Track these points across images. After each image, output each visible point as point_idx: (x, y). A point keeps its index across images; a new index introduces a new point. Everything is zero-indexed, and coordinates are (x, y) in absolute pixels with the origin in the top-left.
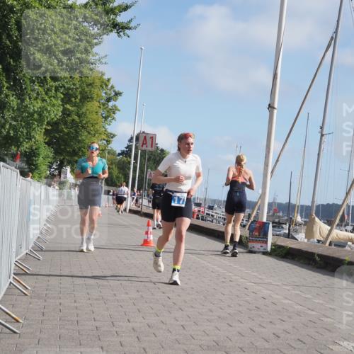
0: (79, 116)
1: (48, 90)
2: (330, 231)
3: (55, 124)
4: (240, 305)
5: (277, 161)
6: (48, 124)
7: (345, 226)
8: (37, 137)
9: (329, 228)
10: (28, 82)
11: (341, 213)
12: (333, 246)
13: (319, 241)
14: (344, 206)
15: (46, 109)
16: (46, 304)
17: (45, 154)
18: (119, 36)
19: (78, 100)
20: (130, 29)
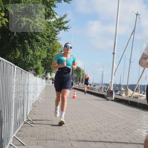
0: (52, 57)
1: (42, 48)
2: (133, 93)
3: (44, 59)
4: (104, 117)
5: (116, 70)
6: (42, 59)
7: (138, 91)
8: (39, 63)
9: (133, 92)
10: (36, 46)
11: (136, 87)
12: (134, 98)
13: (129, 96)
14: (138, 85)
15: (42, 55)
16: (42, 117)
17: (41, 69)
18: (65, 31)
19: (52, 52)
20: (68, 29)
